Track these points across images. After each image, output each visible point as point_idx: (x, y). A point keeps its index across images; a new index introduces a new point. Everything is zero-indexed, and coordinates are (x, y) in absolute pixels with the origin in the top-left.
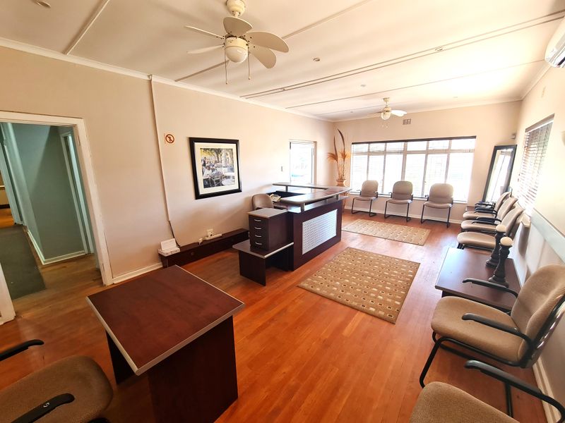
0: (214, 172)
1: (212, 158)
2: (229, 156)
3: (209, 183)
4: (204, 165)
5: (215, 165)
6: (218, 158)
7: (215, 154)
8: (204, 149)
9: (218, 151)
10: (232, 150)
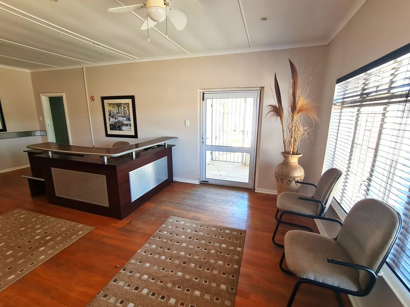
0: (117, 120)
1: (115, 110)
2: (126, 109)
3: (113, 127)
4: (110, 115)
5: (117, 115)
6: (119, 110)
7: (116, 107)
8: (110, 104)
9: (119, 105)
10: (128, 103)
